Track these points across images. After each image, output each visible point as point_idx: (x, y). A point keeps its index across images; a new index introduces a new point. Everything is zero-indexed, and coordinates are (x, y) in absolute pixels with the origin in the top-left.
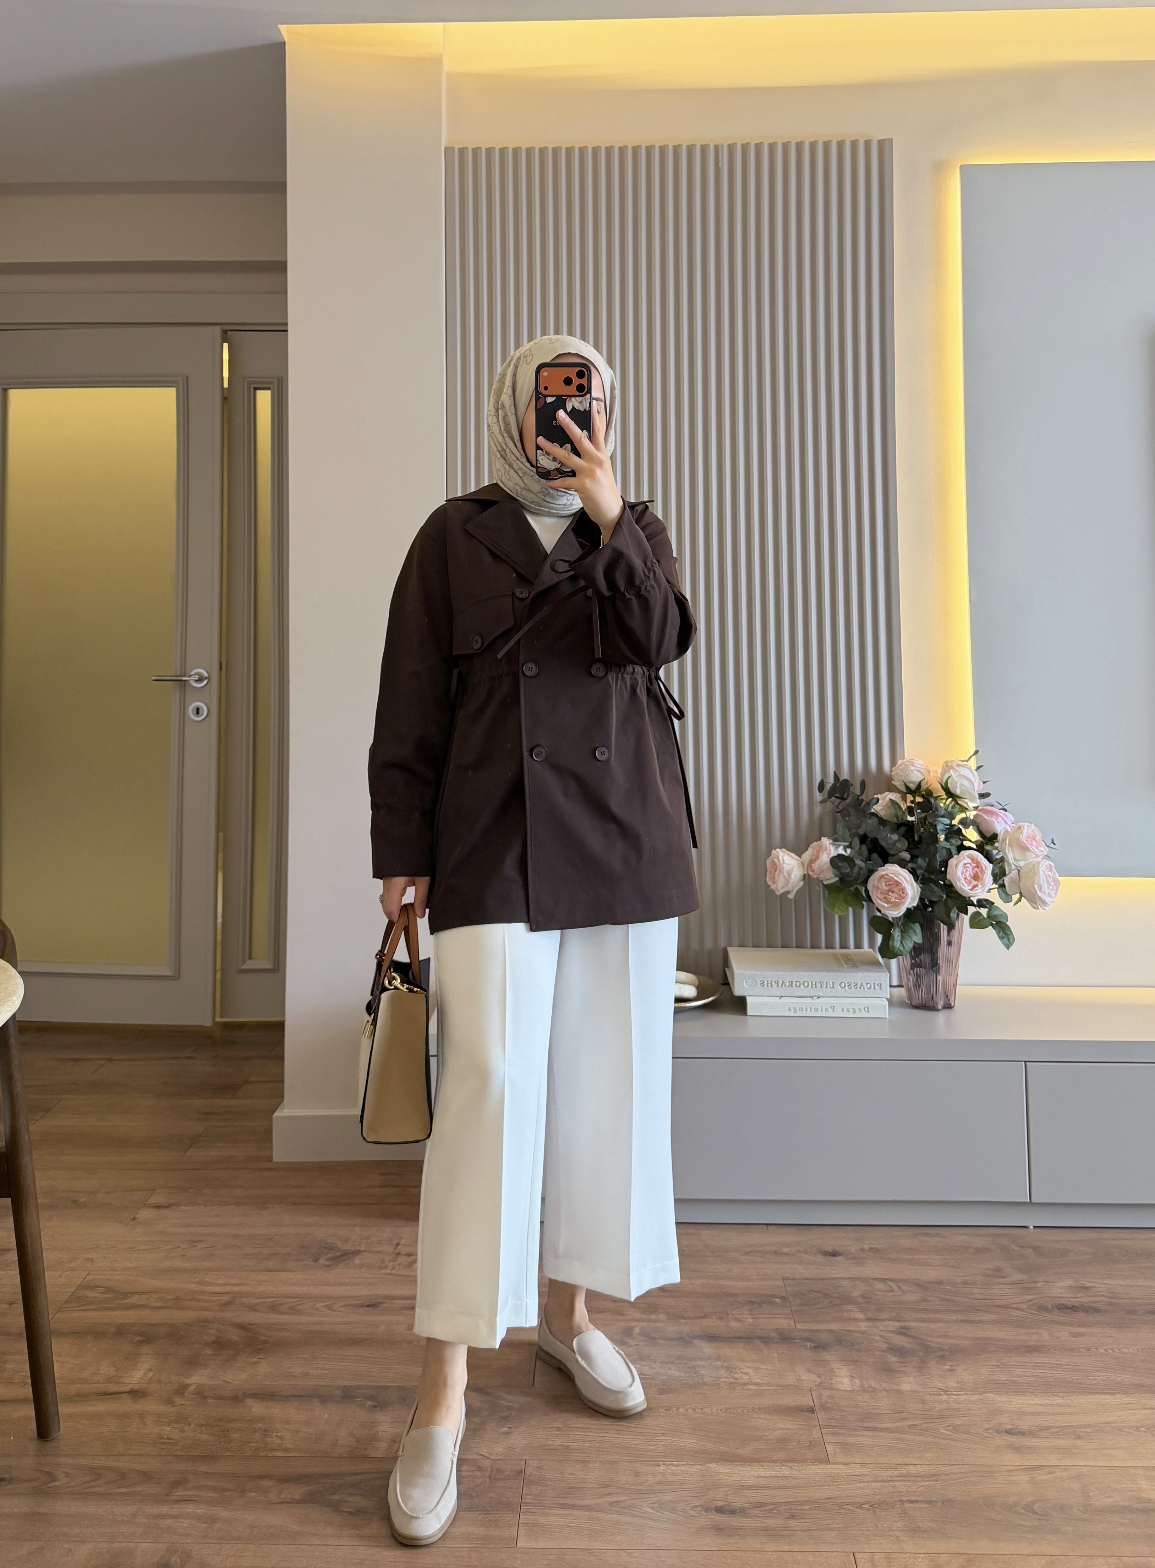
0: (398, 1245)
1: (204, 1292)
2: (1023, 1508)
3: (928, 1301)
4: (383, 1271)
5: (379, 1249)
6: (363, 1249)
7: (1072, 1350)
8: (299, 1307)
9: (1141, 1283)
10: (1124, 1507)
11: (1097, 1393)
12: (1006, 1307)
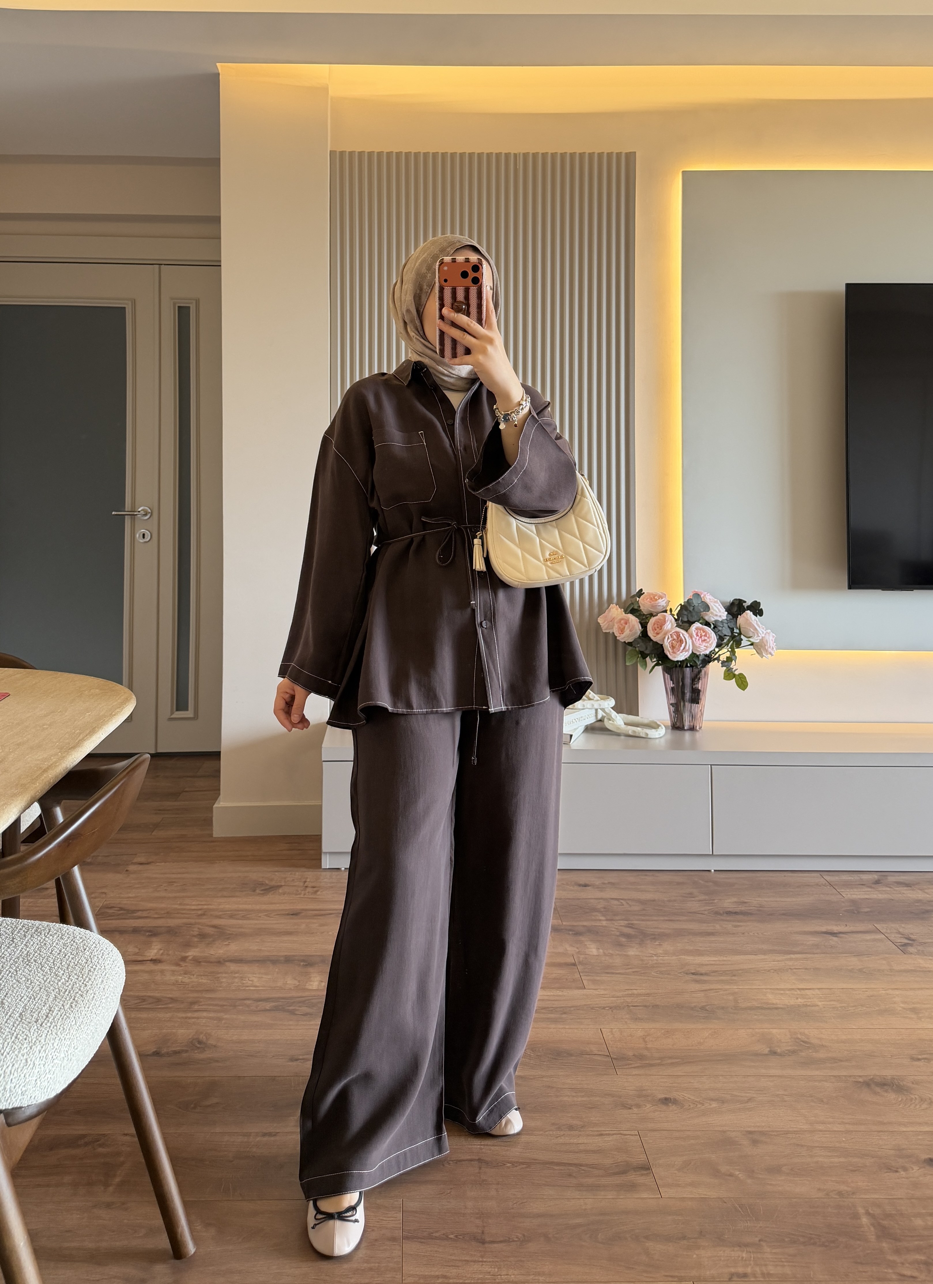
0: (305, 882)
1: (184, 909)
2: (700, 1009)
3: (646, 910)
4: (298, 896)
5: (295, 884)
6: (283, 884)
7: (734, 934)
8: (248, 916)
9: (778, 899)
10: (759, 1007)
11: (747, 954)
12: (695, 913)
